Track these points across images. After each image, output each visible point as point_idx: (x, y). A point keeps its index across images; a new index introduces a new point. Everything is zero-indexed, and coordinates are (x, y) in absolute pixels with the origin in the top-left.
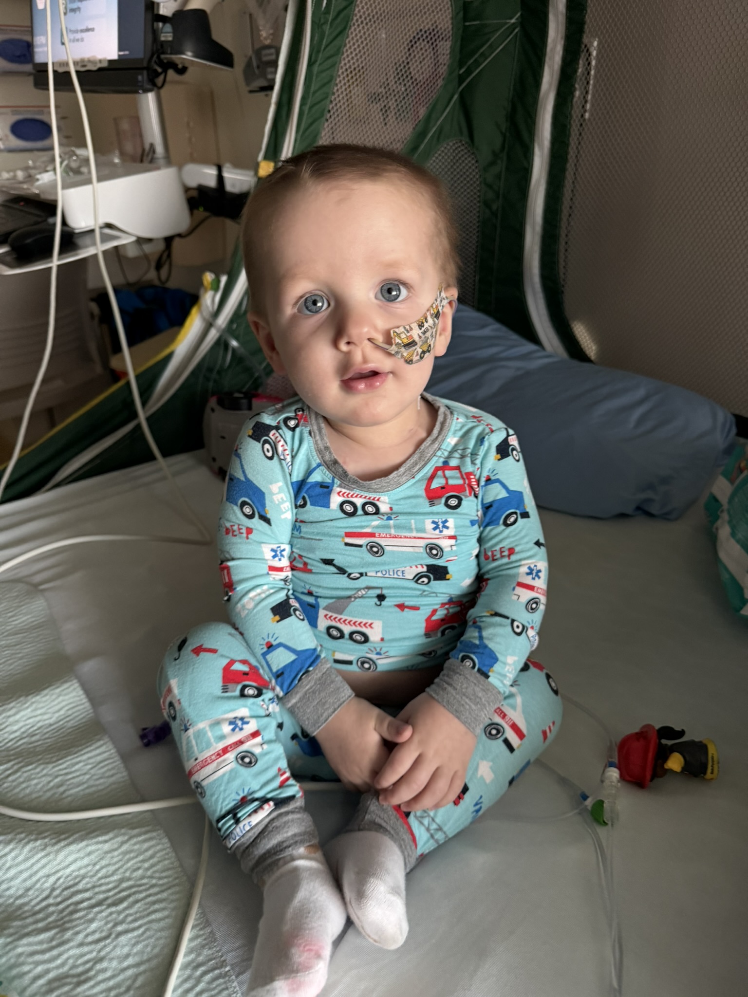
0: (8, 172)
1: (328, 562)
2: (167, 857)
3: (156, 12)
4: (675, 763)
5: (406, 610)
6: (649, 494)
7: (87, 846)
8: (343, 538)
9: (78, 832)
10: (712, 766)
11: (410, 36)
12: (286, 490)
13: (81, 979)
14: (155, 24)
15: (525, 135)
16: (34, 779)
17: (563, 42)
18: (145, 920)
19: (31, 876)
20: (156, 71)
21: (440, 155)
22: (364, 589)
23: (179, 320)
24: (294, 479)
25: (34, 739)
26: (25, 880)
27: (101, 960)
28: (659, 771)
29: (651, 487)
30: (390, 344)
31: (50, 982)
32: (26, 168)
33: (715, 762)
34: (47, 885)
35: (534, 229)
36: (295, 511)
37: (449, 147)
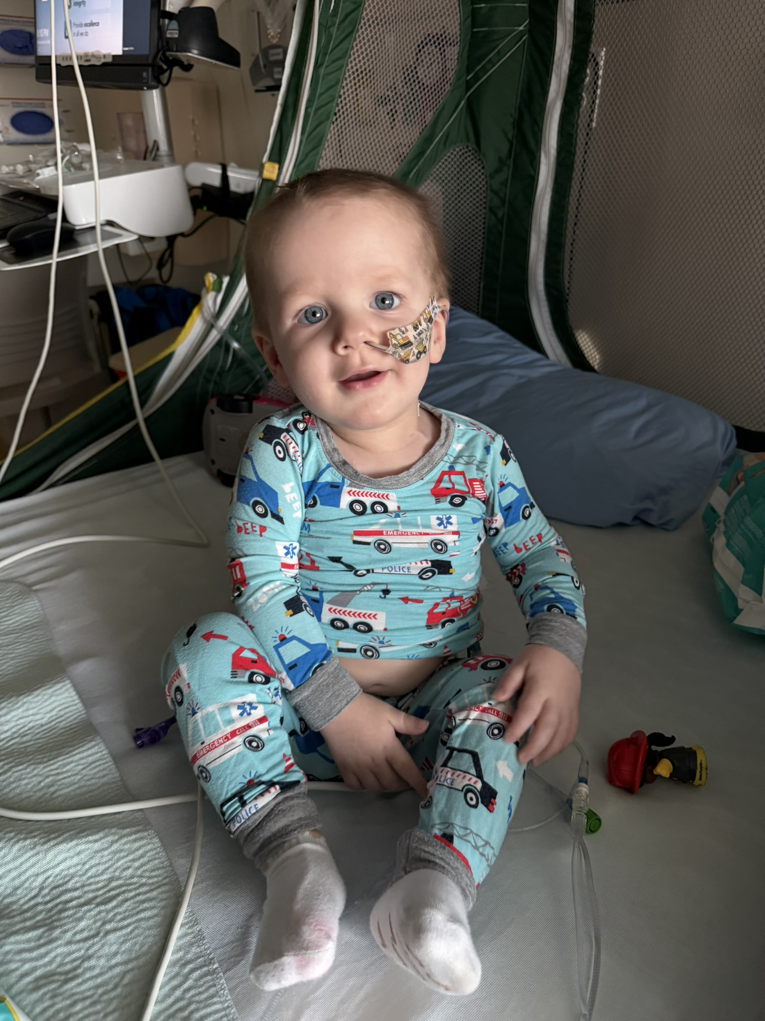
0: (8, 166)
1: (337, 560)
2: (157, 856)
3: (162, 9)
4: (664, 768)
5: (409, 602)
6: (648, 504)
7: (77, 845)
8: (352, 536)
9: (69, 831)
10: (700, 772)
11: (418, 40)
12: (298, 490)
13: (69, 977)
14: (161, 20)
15: (532, 142)
16: (25, 779)
17: (570, 51)
18: (135, 918)
19: (19, 875)
20: (161, 67)
21: (446, 160)
22: (369, 585)
23: (181, 321)
24: (305, 480)
25: (25, 739)
26: (14, 879)
27: (89, 958)
28: (649, 777)
29: (650, 497)
30: (388, 345)
31: (37, 979)
32: (27, 163)
33: (704, 769)
34: (37, 883)
35: (539, 237)
36: (304, 510)
37: (455, 153)
